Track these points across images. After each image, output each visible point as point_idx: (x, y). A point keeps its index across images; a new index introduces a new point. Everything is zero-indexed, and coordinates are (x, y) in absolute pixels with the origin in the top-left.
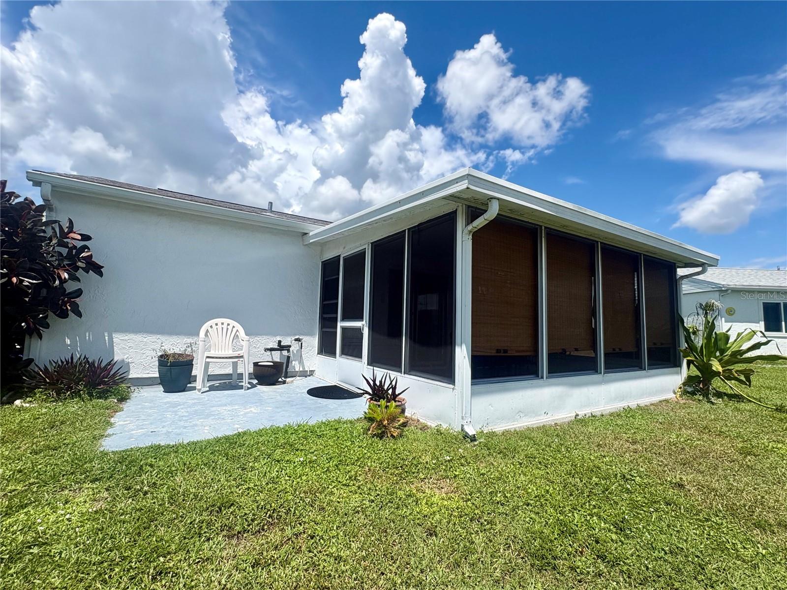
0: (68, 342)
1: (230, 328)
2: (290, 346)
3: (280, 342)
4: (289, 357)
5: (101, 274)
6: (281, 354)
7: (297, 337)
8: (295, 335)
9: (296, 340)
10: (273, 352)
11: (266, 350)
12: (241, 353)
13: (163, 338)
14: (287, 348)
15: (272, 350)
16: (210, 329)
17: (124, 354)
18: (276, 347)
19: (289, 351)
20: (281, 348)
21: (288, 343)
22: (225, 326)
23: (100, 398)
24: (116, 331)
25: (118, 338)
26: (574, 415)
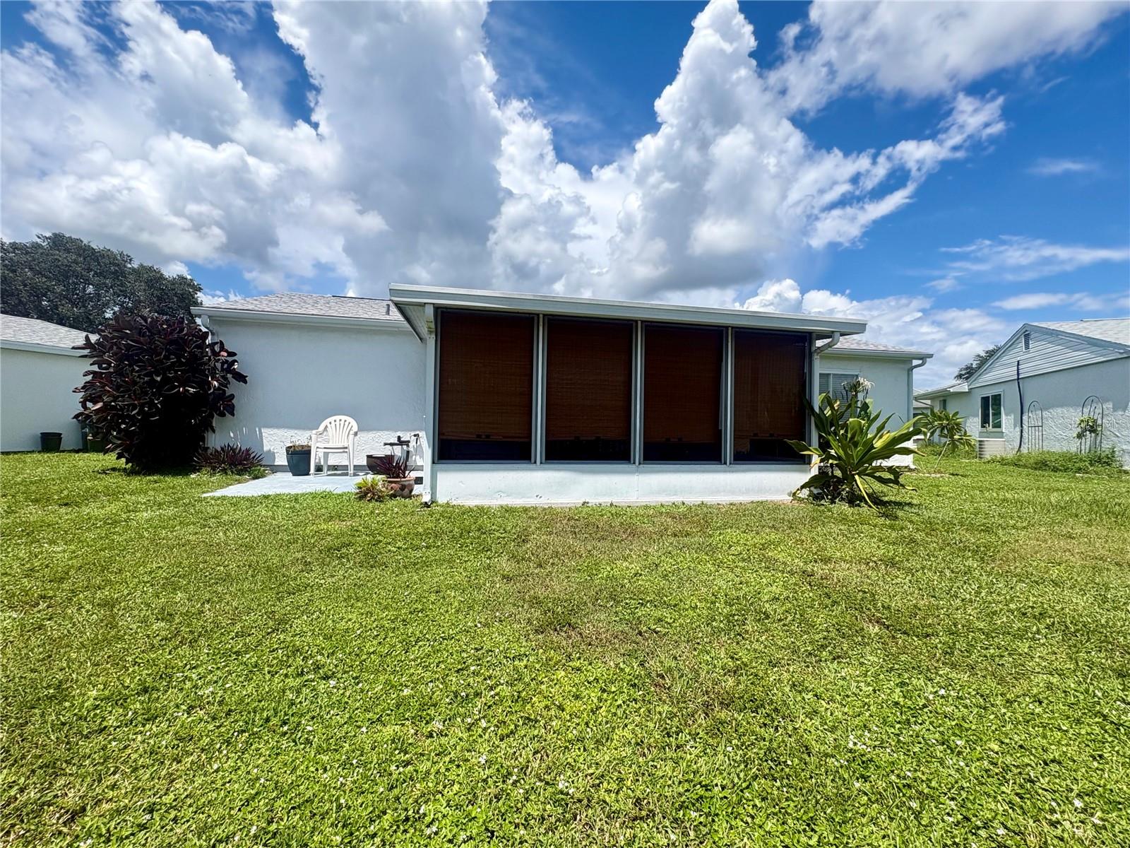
0: (232, 435)
1: (347, 424)
2: (409, 442)
3: (399, 438)
4: (408, 452)
5: (245, 382)
6: (402, 448)
7: (416, 433)
8: (414, 430)
9: (415, 436)
10: (395, 447)
11: (385, 444)
12: (346, 445)
13: (292, 432)
14: (407, 443)
15: (392, 444)
16: (329, 425)
17: (271, 445)
18: (396, 442)
19: (408, 446)
20: (401, 442)
21: (408, 439)
22: (342, 423)
23: (237, 474)
24: (264, 427)
25: (266, 432)
26: (582, 502)
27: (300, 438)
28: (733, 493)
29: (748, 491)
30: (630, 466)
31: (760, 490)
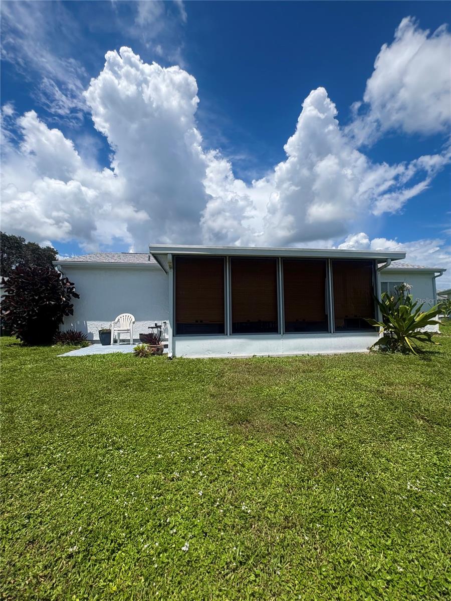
0: (72, 325)
2: (161, 326)
3: (156, 324)
4: (161, 332)
5: (79, 298)
6: (158, 330)
8: (165, 320)
9: (164, 323)
10: (154, 329)
11: (149, 328)
12: (129, 328)
13: (102, 323)
14: (160, 327)
15: (152, 328)
16: (120, 319)
17: (91, 330)
18: (154, 326)
19: (160, 328)
20: (157, 326)
22: (127, 317)
23: (75, 345)
24: (88, 320)
25: (89, 323)
26: (252, 355)
27: (106, 325)
28: (335, 348)
29: (344, 347)
30: (278, 335)
31: (351, 347)
